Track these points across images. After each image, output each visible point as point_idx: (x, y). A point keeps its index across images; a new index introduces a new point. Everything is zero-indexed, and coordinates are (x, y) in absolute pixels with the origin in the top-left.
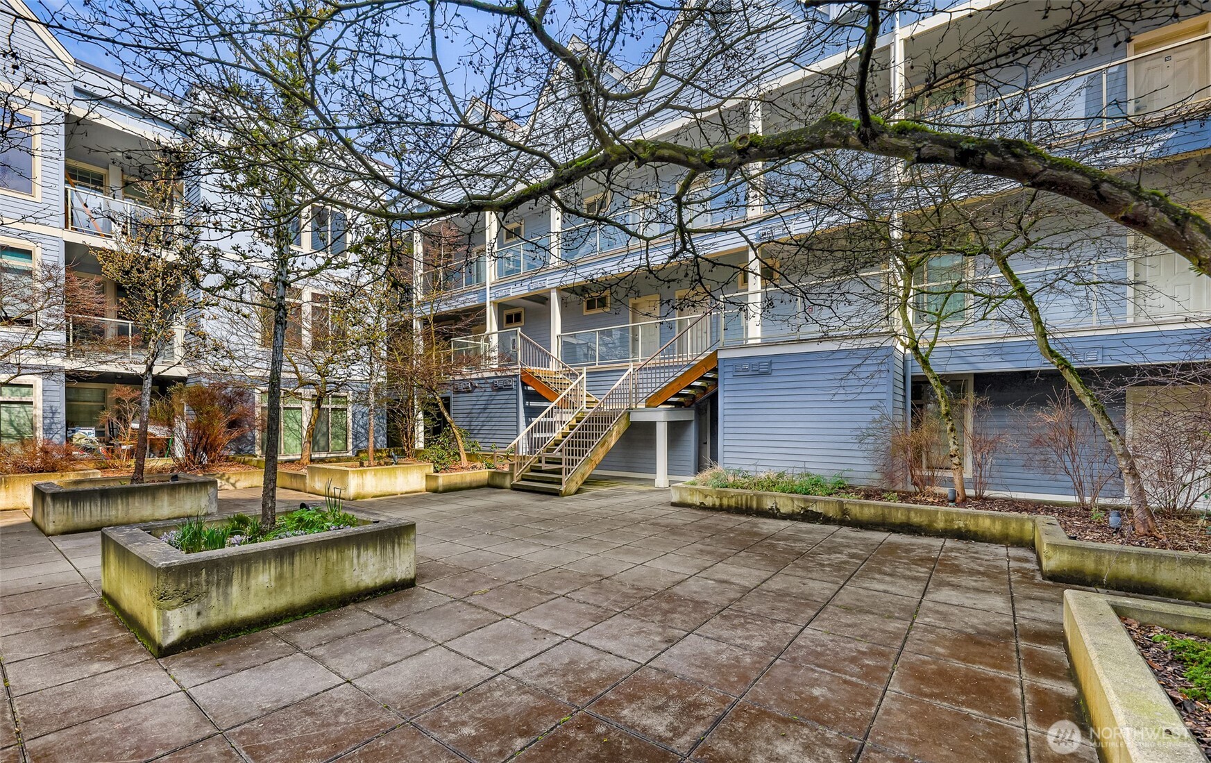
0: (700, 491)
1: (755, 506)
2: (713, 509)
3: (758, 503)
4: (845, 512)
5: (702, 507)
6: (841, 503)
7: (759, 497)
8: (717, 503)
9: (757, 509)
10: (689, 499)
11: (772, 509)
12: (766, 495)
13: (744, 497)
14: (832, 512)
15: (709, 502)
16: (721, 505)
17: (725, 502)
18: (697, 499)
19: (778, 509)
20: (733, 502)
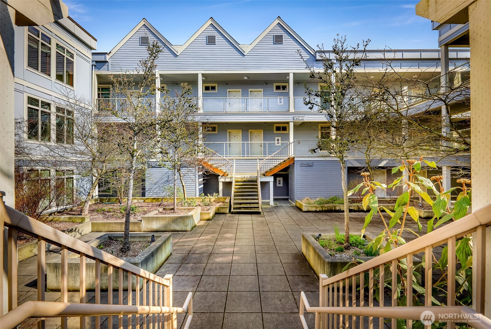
0: (315, 207)
1: (333, 209)
2: (320, 212)
3: (334, 209)
4: (359, 208)
5: (316, 212)
6: (358, 206)
7: (335, 207)
8: (321, 210)
9: (334, 210)
10: (311, 209)
11: (339, 210)
12: (337, 206)
13: (330, 207)
14: (356, 209)
15: (318, 209)
16: (322, 210)
17: (324, 209)
18: (314, 209)
19: (341, 210)
20: (326, 209)
